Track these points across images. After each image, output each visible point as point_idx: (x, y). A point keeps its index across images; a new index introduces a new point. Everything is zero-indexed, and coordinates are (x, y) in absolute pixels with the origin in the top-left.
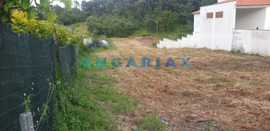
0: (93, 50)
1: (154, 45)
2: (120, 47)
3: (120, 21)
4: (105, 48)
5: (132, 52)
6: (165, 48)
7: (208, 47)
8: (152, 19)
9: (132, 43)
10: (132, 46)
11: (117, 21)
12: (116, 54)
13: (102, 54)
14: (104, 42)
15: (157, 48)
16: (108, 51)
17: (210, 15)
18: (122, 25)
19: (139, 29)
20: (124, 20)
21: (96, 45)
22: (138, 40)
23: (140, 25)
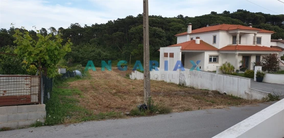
0: (66, 80)
1: (128, 76)
2: (95, 76)
3: (97, 51)
4: (78, 77)
5: (102, 82)
6: (135, 79)
7: (165, 81)
8: (129, 51)
9: (108, 73)
10: (108, 75)
11: (94, 51)
12: (86, 83)
13: (74, 83)
14: (78, 72)
15: (129, 78)
16: (81, 80)
17: (166, 55)
18: (99, 54)
19: (116, 59)
20: (102, 50)
21: (70, 75)
22: (114, 70)
23: (118, 56)
